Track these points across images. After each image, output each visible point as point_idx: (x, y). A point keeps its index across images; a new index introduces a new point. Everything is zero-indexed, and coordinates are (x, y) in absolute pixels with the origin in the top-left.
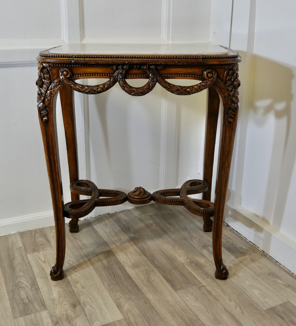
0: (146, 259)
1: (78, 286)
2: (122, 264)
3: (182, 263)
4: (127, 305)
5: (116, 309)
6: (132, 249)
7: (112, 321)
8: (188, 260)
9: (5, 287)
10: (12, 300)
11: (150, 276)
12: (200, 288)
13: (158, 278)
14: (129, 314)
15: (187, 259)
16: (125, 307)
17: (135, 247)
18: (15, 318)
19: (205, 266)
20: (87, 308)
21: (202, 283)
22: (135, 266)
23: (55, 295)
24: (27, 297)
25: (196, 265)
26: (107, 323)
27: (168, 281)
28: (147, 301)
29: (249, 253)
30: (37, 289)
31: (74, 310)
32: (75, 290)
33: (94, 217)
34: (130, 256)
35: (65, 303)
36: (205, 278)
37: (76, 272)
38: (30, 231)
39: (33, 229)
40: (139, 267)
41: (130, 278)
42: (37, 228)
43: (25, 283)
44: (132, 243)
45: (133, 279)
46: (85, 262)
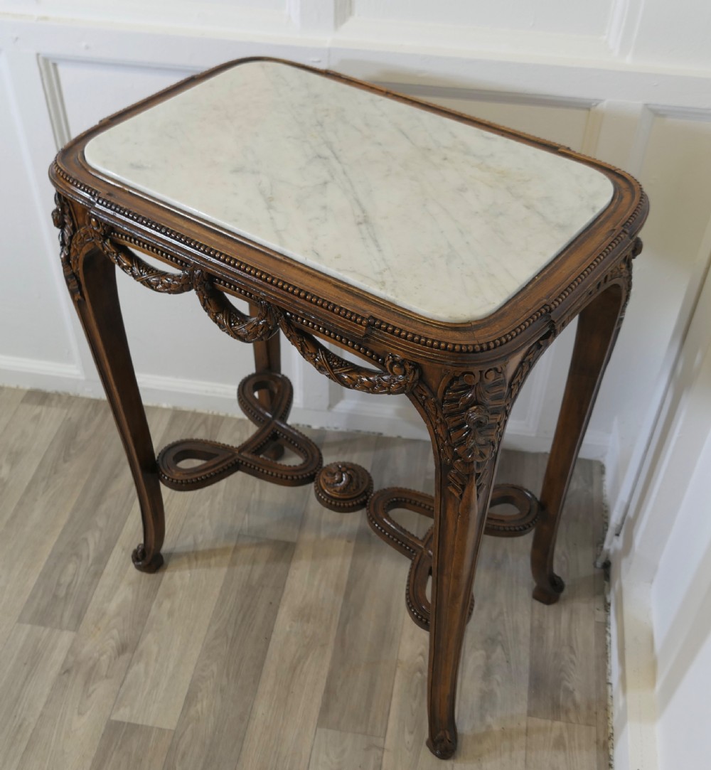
0: (341, 606)
1: (167, 605)
2: (285, 595)
3: (398, 660)
4: (205, 703)
5: (181, 700)
6: (338, 563)
7: (150, 724)
8: (420, 659)
9: (55, 540)
10: (45, 575)
11: (308, 657)
12: (369, 748)
13: (316, 671)
14: (190, 726)
15: (421, 654)
16: (199, 707)
17: (348, 560)
18: (20, 620)
20: (139, 668)
21: (388, 737)
22: (303, 615)
23: (113, 607)
24: (69, 585)
26: (140, 722)
27: (329, 692)
28: (245, 717)
29: (572, 716)
30: (97, 574)
31: (115, 659)
32: (153, 613)
33: (345, 430)
34: (316, 583)
35: (115, 632)
36: (406, 729)
37: (190, 568)
38: (196, 415)
39: (205, 412)
40: (308, 621)
41: (268, 639)
42: (215, 413)
43: (92, 546)
44: (352, 545)
45: (270, 646)
46: (224, 550)
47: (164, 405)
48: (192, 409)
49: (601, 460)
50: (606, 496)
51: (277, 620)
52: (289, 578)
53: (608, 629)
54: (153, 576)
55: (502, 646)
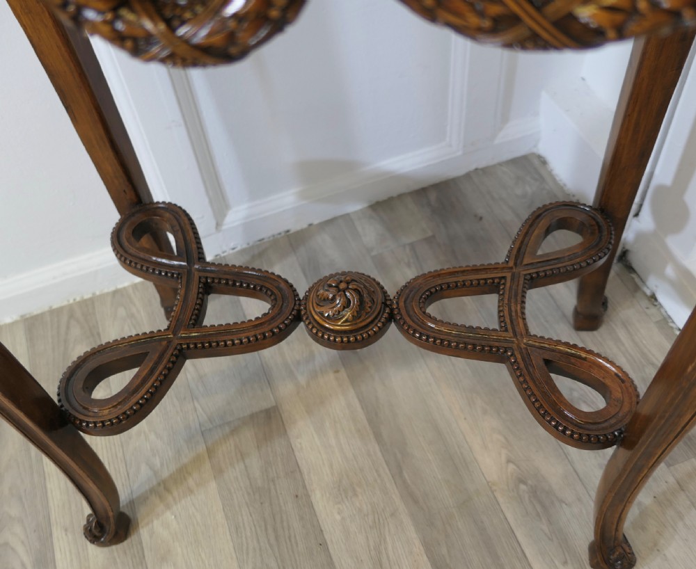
0: (379, 454)
2: (306, 477)
3: (488, 483)
6: (342, 403)
8: (511, 467)
11: (385, 540)
13: (406, 551)
15: (509, 461)
17: (351, 393)
19: (561, 501)
22: (344, 489)
25: (534, 493)
33: (245, 246)
34: (333, 441)
36: (557, 563)
37: (168, 507)
38: (55, 313)
39: (65, 303)
40: (355, 495)
41: (323, 545)
42: (78, 299)
43: (20, 549)
44: (343, 374)
45: (331, 551)
46: (197, 460)
47: (8, 320)
48: (46, 309)
49: (535, 150)
50: (565, 185)
51: (318, 514)
52: (297, 453)
53: (671, 325)
54: (125, 543)
55: (585, 402)
